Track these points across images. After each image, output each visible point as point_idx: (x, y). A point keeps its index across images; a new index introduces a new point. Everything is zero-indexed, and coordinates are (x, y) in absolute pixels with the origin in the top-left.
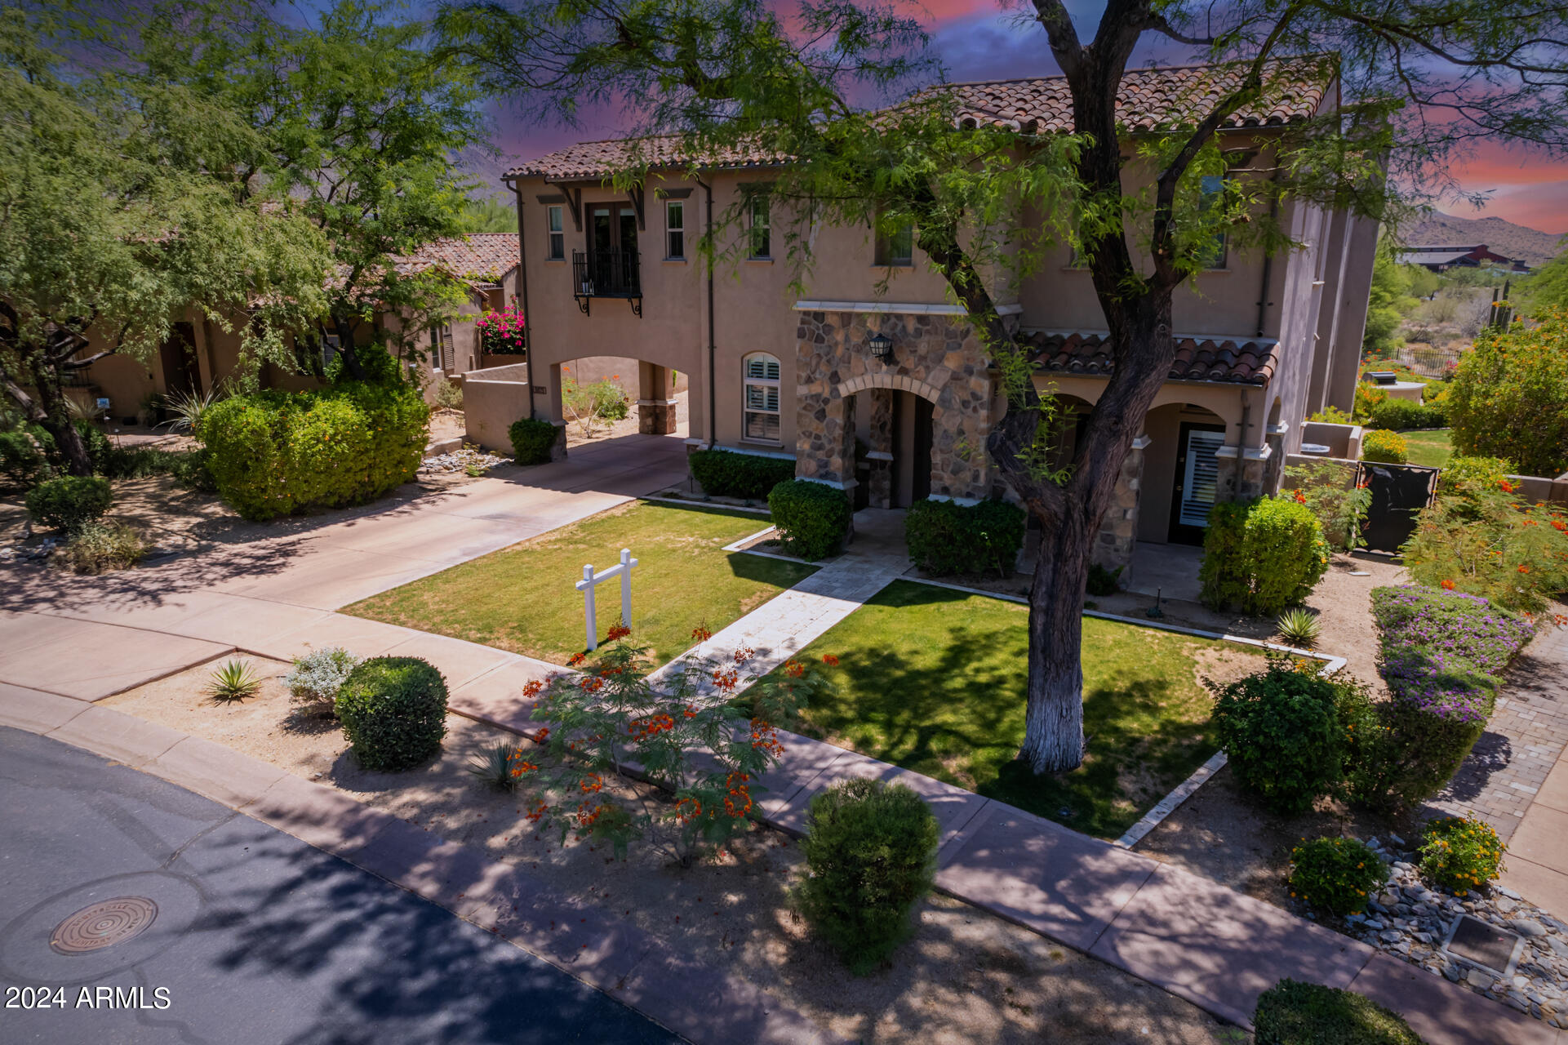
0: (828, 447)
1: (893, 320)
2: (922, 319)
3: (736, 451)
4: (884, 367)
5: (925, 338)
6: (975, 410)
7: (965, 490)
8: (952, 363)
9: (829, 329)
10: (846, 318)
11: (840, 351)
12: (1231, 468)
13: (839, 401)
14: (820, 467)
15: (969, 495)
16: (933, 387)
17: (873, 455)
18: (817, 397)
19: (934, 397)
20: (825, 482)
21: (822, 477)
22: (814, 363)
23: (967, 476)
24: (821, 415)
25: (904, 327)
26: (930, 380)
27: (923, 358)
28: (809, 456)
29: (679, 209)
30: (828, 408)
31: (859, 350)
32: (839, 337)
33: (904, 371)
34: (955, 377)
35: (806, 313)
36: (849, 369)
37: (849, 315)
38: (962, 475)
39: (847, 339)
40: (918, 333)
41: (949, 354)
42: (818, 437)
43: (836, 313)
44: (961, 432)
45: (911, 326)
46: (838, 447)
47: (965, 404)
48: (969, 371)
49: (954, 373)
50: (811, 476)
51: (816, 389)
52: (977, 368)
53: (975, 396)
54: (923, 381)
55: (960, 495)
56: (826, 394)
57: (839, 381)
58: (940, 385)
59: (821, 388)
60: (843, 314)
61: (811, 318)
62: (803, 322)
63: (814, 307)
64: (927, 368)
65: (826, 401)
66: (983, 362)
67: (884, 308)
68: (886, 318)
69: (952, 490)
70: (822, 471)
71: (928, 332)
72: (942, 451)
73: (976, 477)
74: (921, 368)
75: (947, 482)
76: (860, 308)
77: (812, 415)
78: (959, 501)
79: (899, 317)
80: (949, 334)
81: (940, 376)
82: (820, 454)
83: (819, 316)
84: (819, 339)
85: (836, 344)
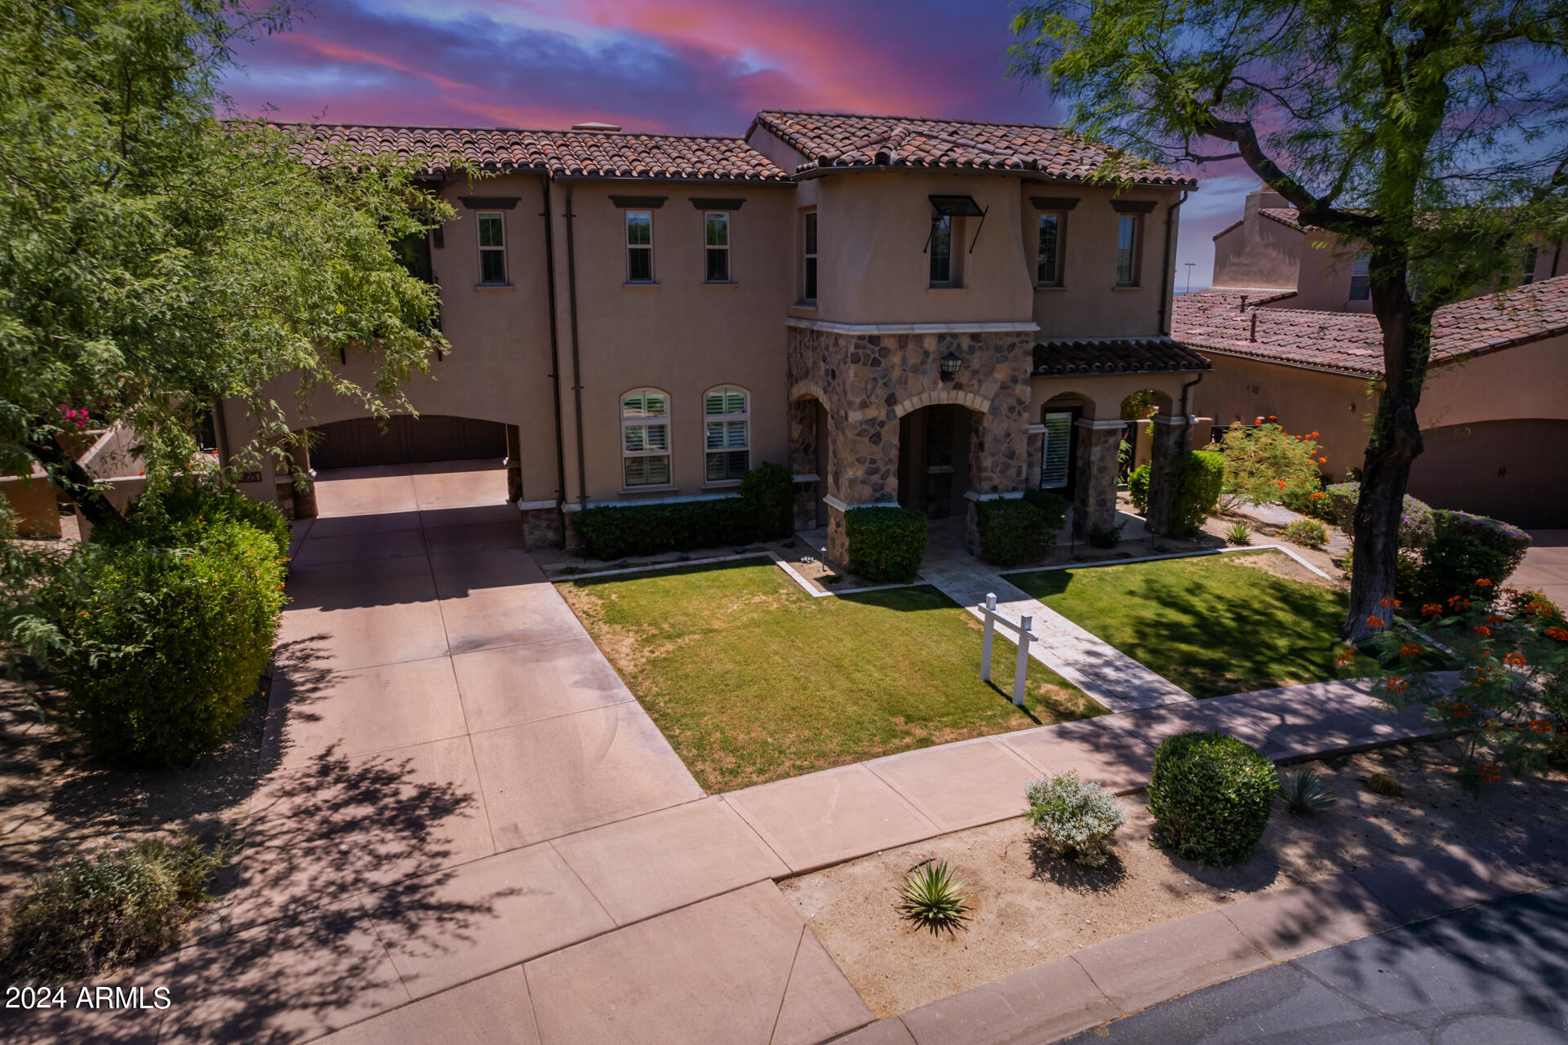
0: (883, 468)
1: (948, 339)
2: (975, 337)
3: (619, 505)
4: (941, 384)
5: (978, 354)
6: (1019, 413)
7: (1011, 485)
8: (1001, 374)
9: (885, 352)
10: (903, 340)
11: (896, 373)
12: (1178, 433)
13: (897, 422)
14: (875, 491)
15: (1014, 489)
16: (985, 398)
17: (799, 479)
18: (872, 422)
19: (985, 407)
20: (880, 505)
21: (878, 500)
22: (870, 387)
23: (1012, 472)
24: (876, 438)
25: (959, 346)
26: (982, 391)
27: (976, 372)
28: (863, 482)
29: (496, 223)
30: (883, 432)
31: (916, 370)
32: (896, 359)
33: (959, 387)
34: (1004, 387)
35: (860, 337)
36: (906, 389)
37: (906, 336)
38: (1008, 473)
39: (904, 361)
40: (972, 350)
41: (998, 366)
42: (873, 461)
43: (893, 336)
44: (1008, 435)
45: (966, 343)
46: (894, 467)
47: (1011, 409)
48: (1015, 380)
49: (1003, 383)
50: (865, 502)
51: (871, 413)
52: (1021, 376)
53: (1020, 402)
54: (976, 393)
55: (1008, 491)
56: (882, 415)
57: (895, 403)
58: (991, 396)
59: (877, 412)
60: (900, 336)
61: (866, 342)
62: (857, 347)
63: (872, 330)
64: (980, 382)
65: (882, 424)
66: (1026, 371)
67: (942, 329)
68: (941, 337)
69: (1000, 487)
70: (878, 495)
71: (981, 348)
72: (993, 455)
73: (1019, 473)
74: (975, 382)
75: (996, 481)
76: (919, 330)
77: (866, 440)
78: (1009, 496)
79: (955, 336)
80: (998, 349)
81: (991, 388)
82: (875, 478)
83: (874, 340)
84: (876, 363)
85: (893, 366)
